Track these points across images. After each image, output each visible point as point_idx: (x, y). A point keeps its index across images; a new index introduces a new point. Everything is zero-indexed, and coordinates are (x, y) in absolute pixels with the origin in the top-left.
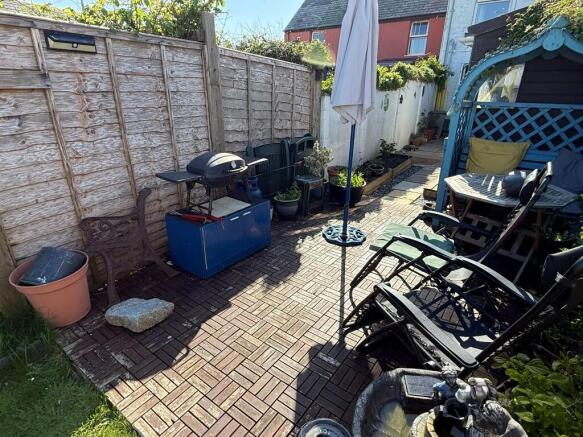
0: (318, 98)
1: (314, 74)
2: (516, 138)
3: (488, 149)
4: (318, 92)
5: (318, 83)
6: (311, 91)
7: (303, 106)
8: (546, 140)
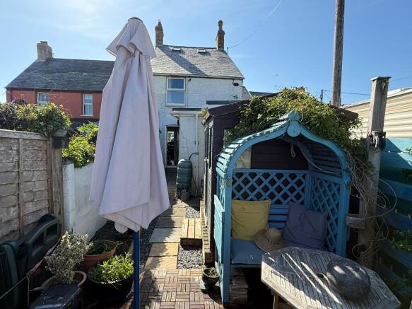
0: (58, 167)
1: (51, 141)
2: (259, 196)
3: (244, 209)
4: (57, 161)
5: (57, 151)
6: (48, 161)
7: (36, 181)
8: (278, 196)
